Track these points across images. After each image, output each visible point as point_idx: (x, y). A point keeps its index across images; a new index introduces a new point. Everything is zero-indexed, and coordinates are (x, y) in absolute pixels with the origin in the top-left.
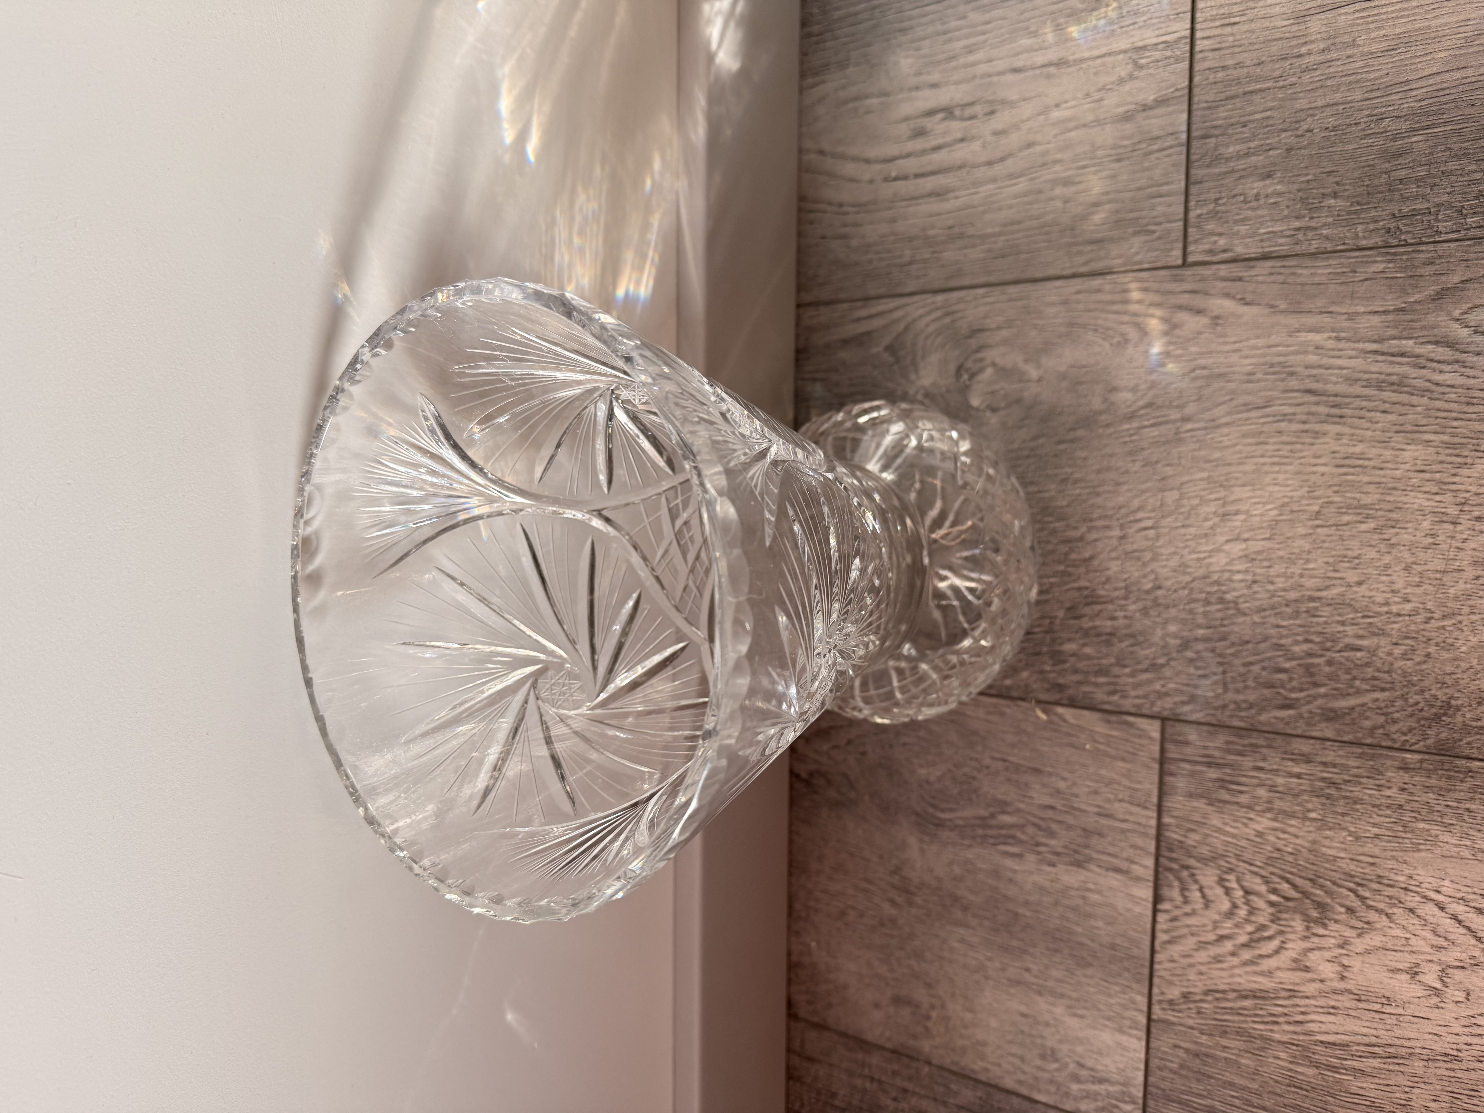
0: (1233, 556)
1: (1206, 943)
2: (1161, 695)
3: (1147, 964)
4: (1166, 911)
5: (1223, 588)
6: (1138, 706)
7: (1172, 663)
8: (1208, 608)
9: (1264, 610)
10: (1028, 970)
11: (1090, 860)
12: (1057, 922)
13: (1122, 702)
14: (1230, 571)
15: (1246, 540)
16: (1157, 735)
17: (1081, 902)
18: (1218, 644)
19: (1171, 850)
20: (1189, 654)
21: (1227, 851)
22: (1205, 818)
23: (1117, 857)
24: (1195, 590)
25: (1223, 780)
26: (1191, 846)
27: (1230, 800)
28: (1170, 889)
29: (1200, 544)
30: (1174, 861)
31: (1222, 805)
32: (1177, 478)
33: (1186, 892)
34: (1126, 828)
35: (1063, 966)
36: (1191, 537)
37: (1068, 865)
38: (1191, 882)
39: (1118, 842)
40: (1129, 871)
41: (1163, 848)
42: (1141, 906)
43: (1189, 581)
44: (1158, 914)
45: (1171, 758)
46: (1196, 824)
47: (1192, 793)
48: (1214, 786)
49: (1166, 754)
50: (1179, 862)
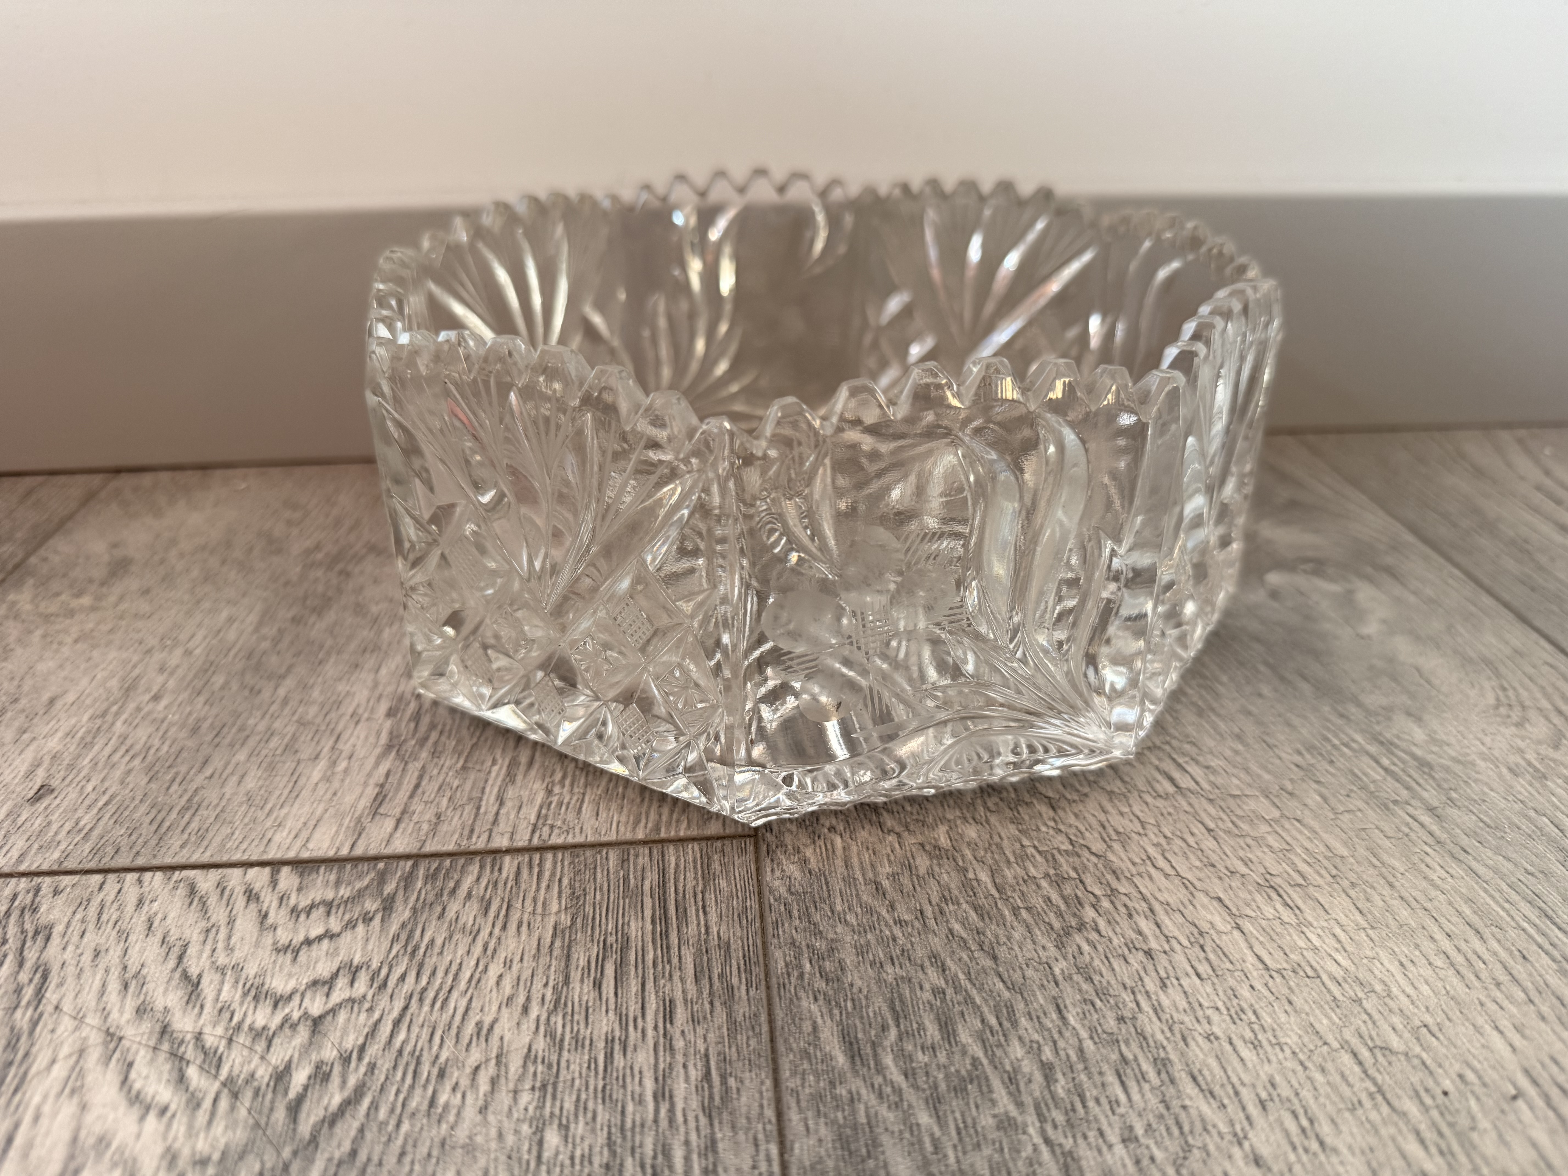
0: (1189, 912)
1: (180, 958)
3: (140, 862)
4: (274, 883)
5: (1106, 904)
7: (891, 838)
8: (1044, 883)
9: (1089, 979)
10: (156, 698)
11: (404, 760)
12: (262, 727)
14: (1151, 909)
15: (1238, 927)
17: (306, 752)
18: (965, 906)
19: (432, 876)
20: (922, 862)
21: (434, 973)
22: (519, 926)
23: (411, 797)
24: (1076, 859)
25: (624, 949)
26: (444, 909)
27: (573, 967)
28: (331, 884)
29: (1187, 858)
30: (402, 884)
31: (556, 952)
32: (1307, 812)
33: (322, 910)
34: (484, 803)
35: (156, 742)
36: (1193, 844)
37: (391, 733)
38: (347, 917)
39: (448, 794)
40: (378, 817)
41: (436, 865)
42: (288, 841)
43: (1094, 850)
44: (267, 870)
45: (663, 856)
46: (503, 912)
47: (582, 897)
48: (605, 934)
49: (671, 847)
50: (401, 892)
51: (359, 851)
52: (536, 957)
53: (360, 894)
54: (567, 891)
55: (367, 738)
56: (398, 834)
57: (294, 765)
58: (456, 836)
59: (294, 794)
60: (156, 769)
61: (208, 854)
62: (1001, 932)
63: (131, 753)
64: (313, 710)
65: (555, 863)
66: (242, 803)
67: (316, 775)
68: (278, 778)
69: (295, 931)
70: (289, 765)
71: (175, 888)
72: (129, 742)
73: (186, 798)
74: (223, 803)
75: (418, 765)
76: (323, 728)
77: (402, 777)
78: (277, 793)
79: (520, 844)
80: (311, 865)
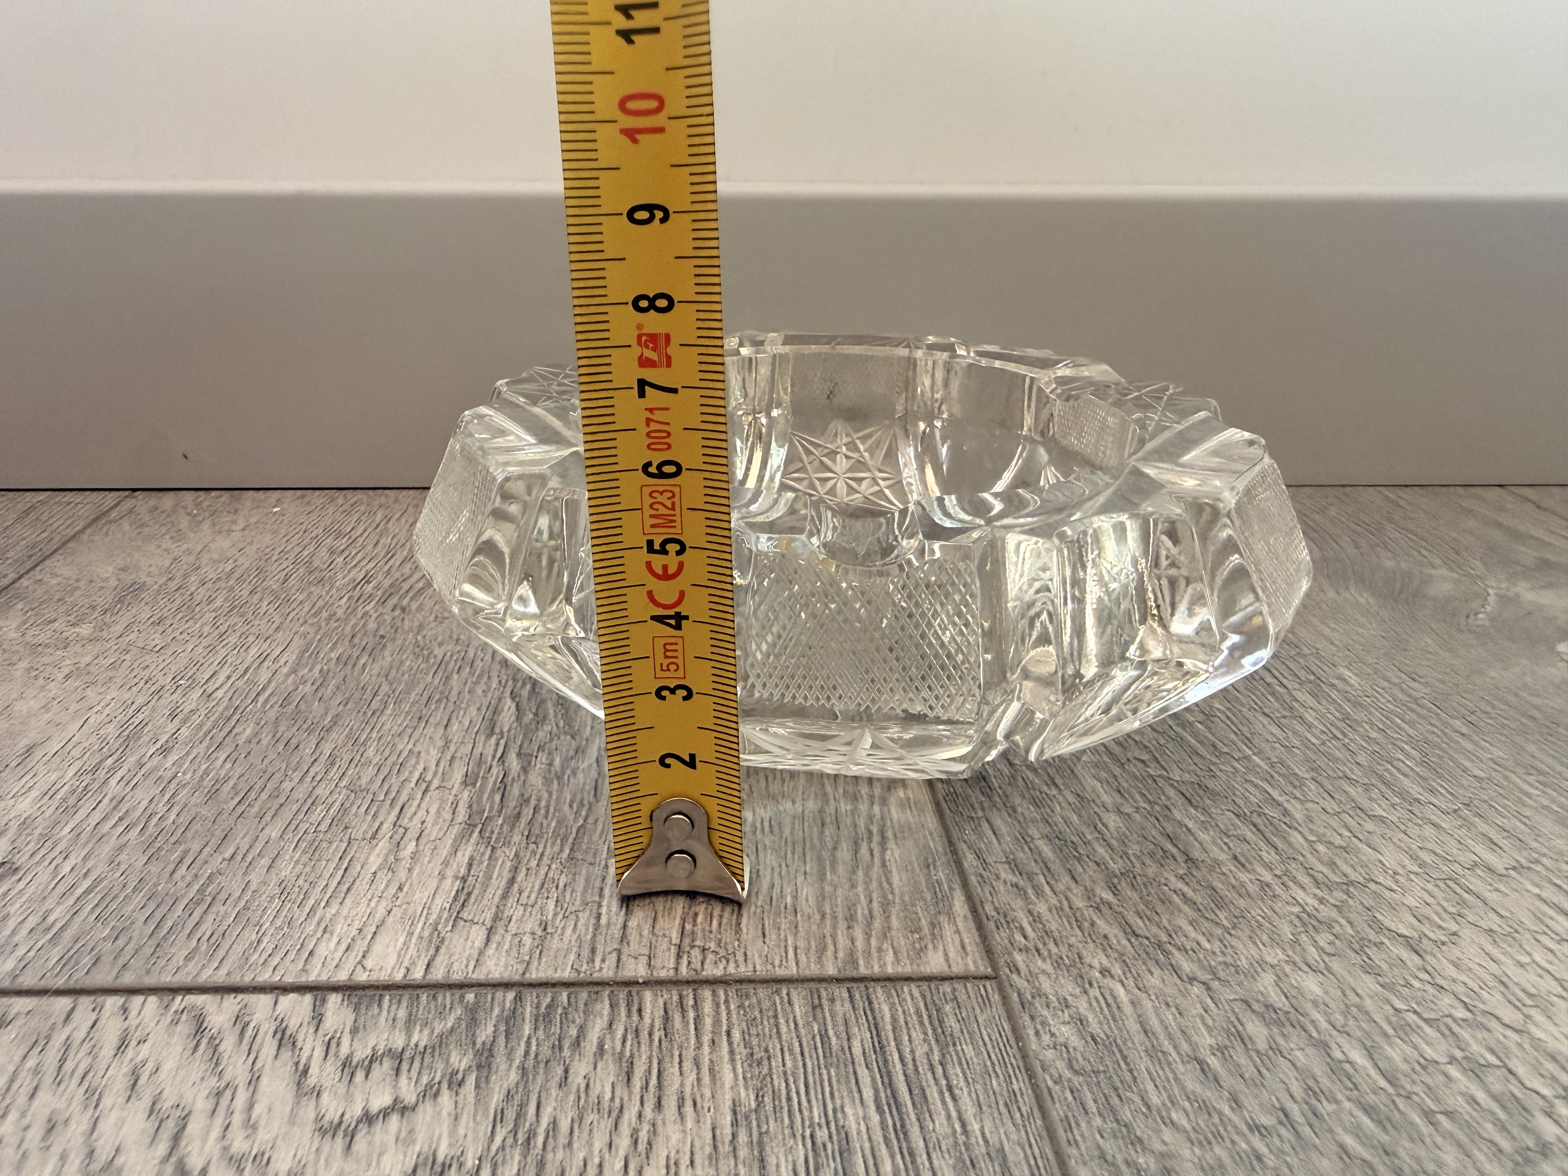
2: (1073, 968)
4: (316, 1018)
6: (1007, 921)
7: (1198, 990)
12: (299, 795)
13: (1002, 888)
16: (935, 966)
19: (543, 1020)
22: (680, 1105)
25: (845, 1152)
26: (566, 1071)
28: (400, 1024)
30: (502, 1028)
31: (742, 1153)
33: (387, 1065)
38: (425, 1078)
41: (548, 1000)
42: (338, 956)
44: (307, 999)
45: (870, 1003)
46: (654, 1081)
47: (765, 1062)
48: (811, 1125)
49: (879, 990)
50: (502, 1040)
51: (438, 974)
52: (714, 1159)
53: (440, 1044)
54: (741, 1051)
55: (439, 812)
56: (490, 951)
57: (344, 844)
58: (572, 957)
59: (344, 887)
60: (157, 845)
61: (223, 971)
64: (367, 773)
65: (717, 1006)
66: (273, 897)
67: (374, 862)
68: (322, 864)
69: (349, 1099)
70: (338, 846)
71: (175, 1022)
72: (124, 807)
73: (197, 886)
74: (248, 896)
75: (510, 852)
76: (380, 798)
77: (489, 868)
78: (321, 884)
79: (663, 973)
80: (370, 993)
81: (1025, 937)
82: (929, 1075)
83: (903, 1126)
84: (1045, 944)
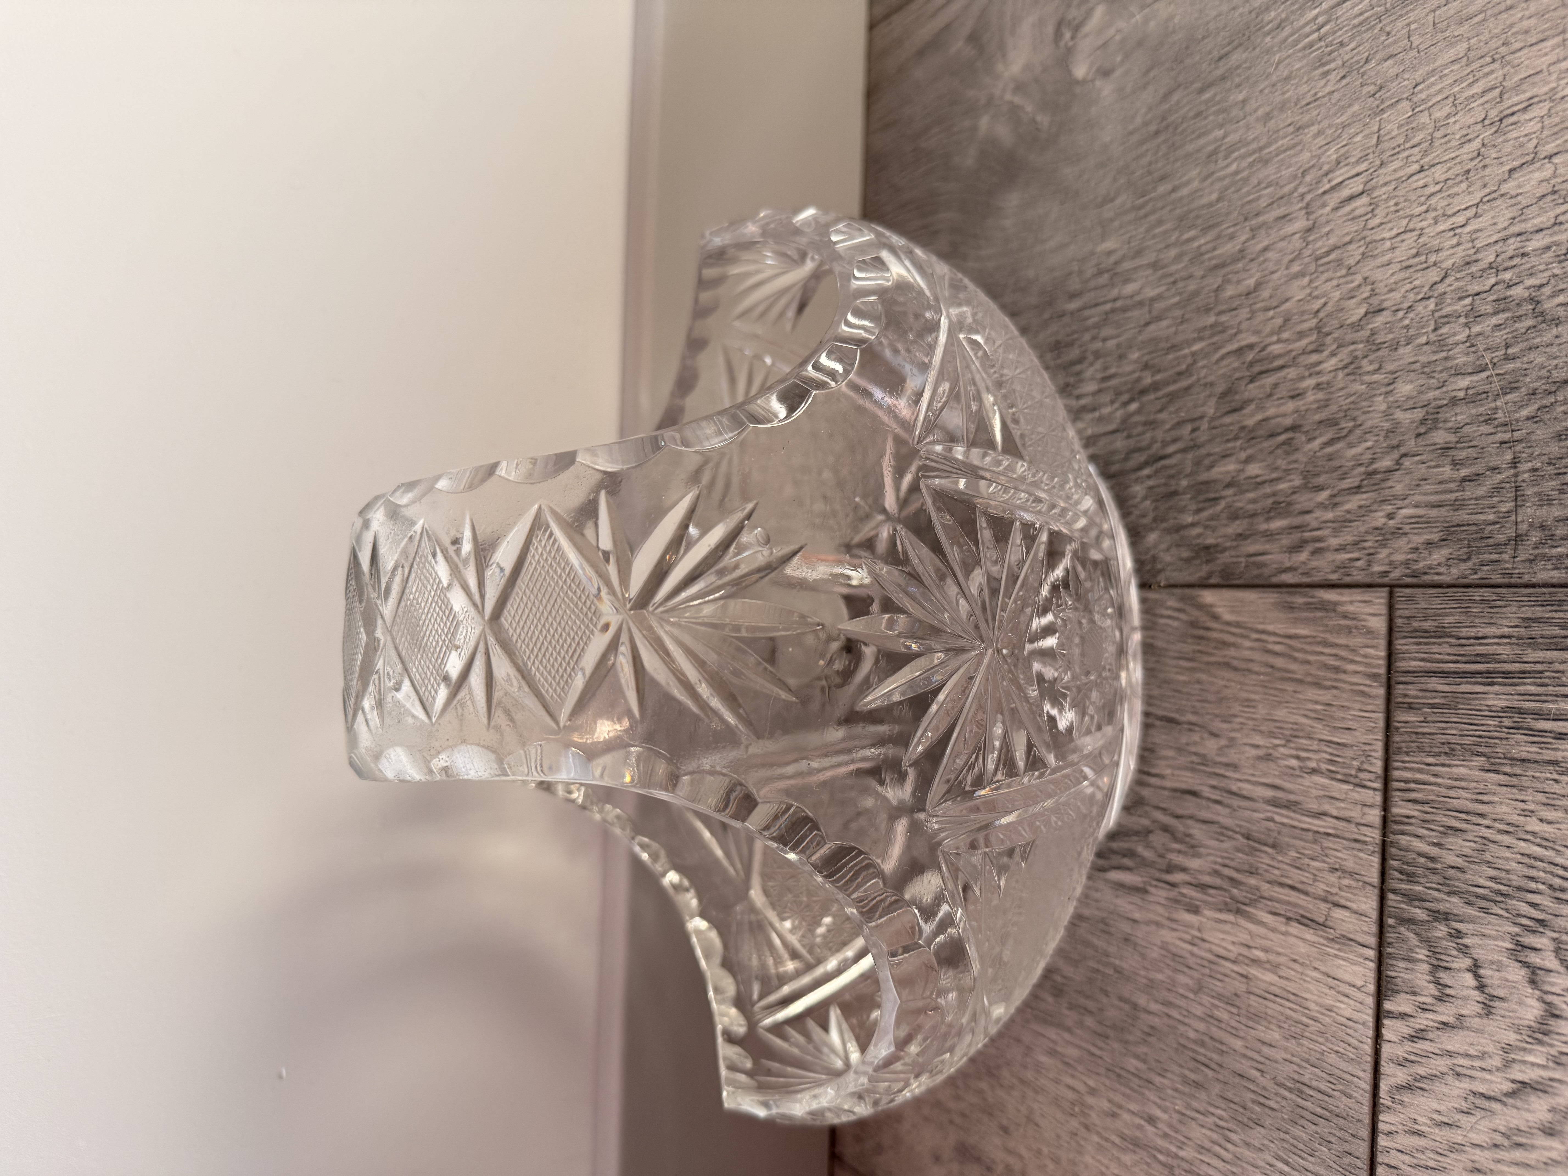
0: (1525, 202)
1: (1489, 1098)
2: (1386, 536)
3: (1365, 1133)
5: (1507, 276)
6: (1342, 567)
7: (1407, 463)
8: (1476, 329)
10: (1152, 1120)
11: (1258, 898)
12: (1201, 1026)
13: (1314, 564)
14: (1519, 234)
16: (1379, 624)
17: (1240, 986)
18: (1498, 403)
19: (1411, 877)
20: (1440, 437)
21: (1532, 878)
22: (1482, 802)
23: (1306, 893)
24: (1447, 296)
25: (1521, 712)
26: (1453, 867)
27: (1538, 757)
28: (1410, 966)
29: (1457, 194)
30: (1417, 903)
31: (1518, 771)
32: (1406, 76)
33: (1442, 975)
34: (1322, 830)
35: (1211, 1120)
36: (1438, 187)
37: (1220, 910)
38: (1455, 953)
39: (1307, 861)
40: (1329, 923)
41: (1396, 873)
42: (1352, 1002)
43: (1438, 279)
44: (1386, 1022)
45: (1409, 672)
46: (1463, 816)
47: (1453, 746)
48: (1500, 727)
49: (1398, 664)
50: (1427, 905)
51: (1372, 941)
52: (1522, 789)
53: (1427, 942)
54: (1443, 759)
55: (1224, 932)
56: (1354, 906)
57: (1252, 997)
58: (1361, 855)
59: (1292, 998)
60: (1246, 1120)
61: (1361, 1074)
62: (1534, 374)
63: (1223, 1142)
64: (1182, 979)
65: (1406, 769)
66: (1299, 1044)
67: (1270, 977)
68: (1269, 1012)
69: (1465, 999)
70: (1253, 1001)
71: (1401, 1103)
72: (1208, 1144)
73: (1286, 1093)
74: (1297, 1060)
75: (1265, 886)
76: (1207, 971)
77: (1278, 901)
78: (1289, 1012)
79: (1378, 798)
80: (1384, 984)
81: (1358, 559)
82: (1467, 648)
83: (1503, 673)
84: (1364, 549)
